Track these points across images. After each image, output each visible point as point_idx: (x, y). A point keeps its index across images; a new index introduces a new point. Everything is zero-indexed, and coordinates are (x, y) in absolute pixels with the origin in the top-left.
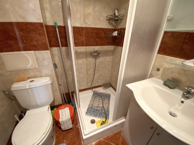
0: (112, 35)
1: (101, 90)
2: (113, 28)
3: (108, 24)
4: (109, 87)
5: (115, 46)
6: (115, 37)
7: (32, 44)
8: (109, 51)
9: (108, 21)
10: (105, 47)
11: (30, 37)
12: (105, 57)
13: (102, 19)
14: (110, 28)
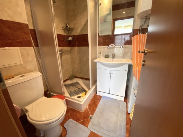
0: (68, 39)
1: (69, 82)
2: (67, 35)
3: (64, 32)
4: (74, 78)
5: (71, 47)
6: (70, 41)
7: (18, 40)
8: (68, 51)
9: (63, 30)
10: (65, 47)
11: (17, 34)
12: (66, 55)
13: (60, 28)
14: (65, 35)
